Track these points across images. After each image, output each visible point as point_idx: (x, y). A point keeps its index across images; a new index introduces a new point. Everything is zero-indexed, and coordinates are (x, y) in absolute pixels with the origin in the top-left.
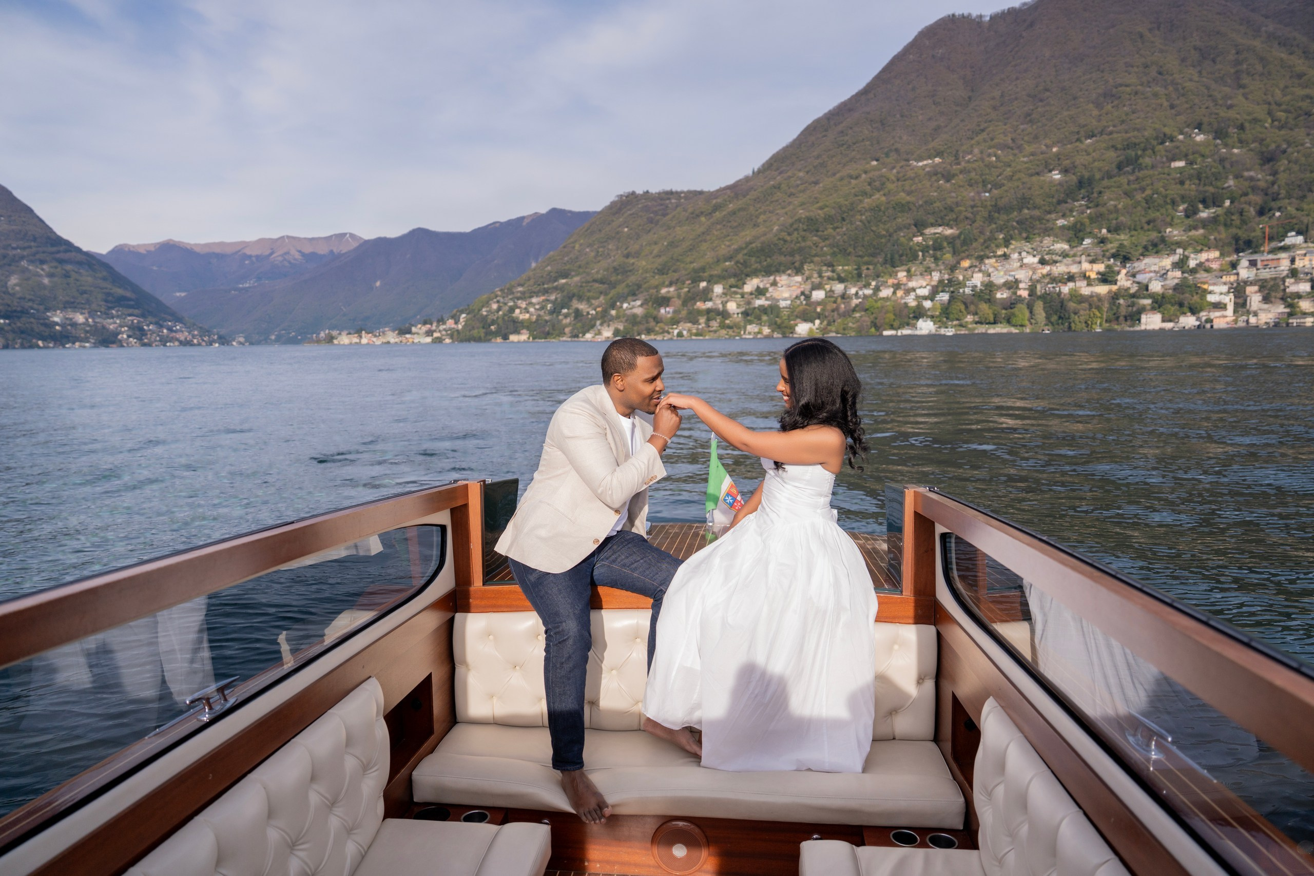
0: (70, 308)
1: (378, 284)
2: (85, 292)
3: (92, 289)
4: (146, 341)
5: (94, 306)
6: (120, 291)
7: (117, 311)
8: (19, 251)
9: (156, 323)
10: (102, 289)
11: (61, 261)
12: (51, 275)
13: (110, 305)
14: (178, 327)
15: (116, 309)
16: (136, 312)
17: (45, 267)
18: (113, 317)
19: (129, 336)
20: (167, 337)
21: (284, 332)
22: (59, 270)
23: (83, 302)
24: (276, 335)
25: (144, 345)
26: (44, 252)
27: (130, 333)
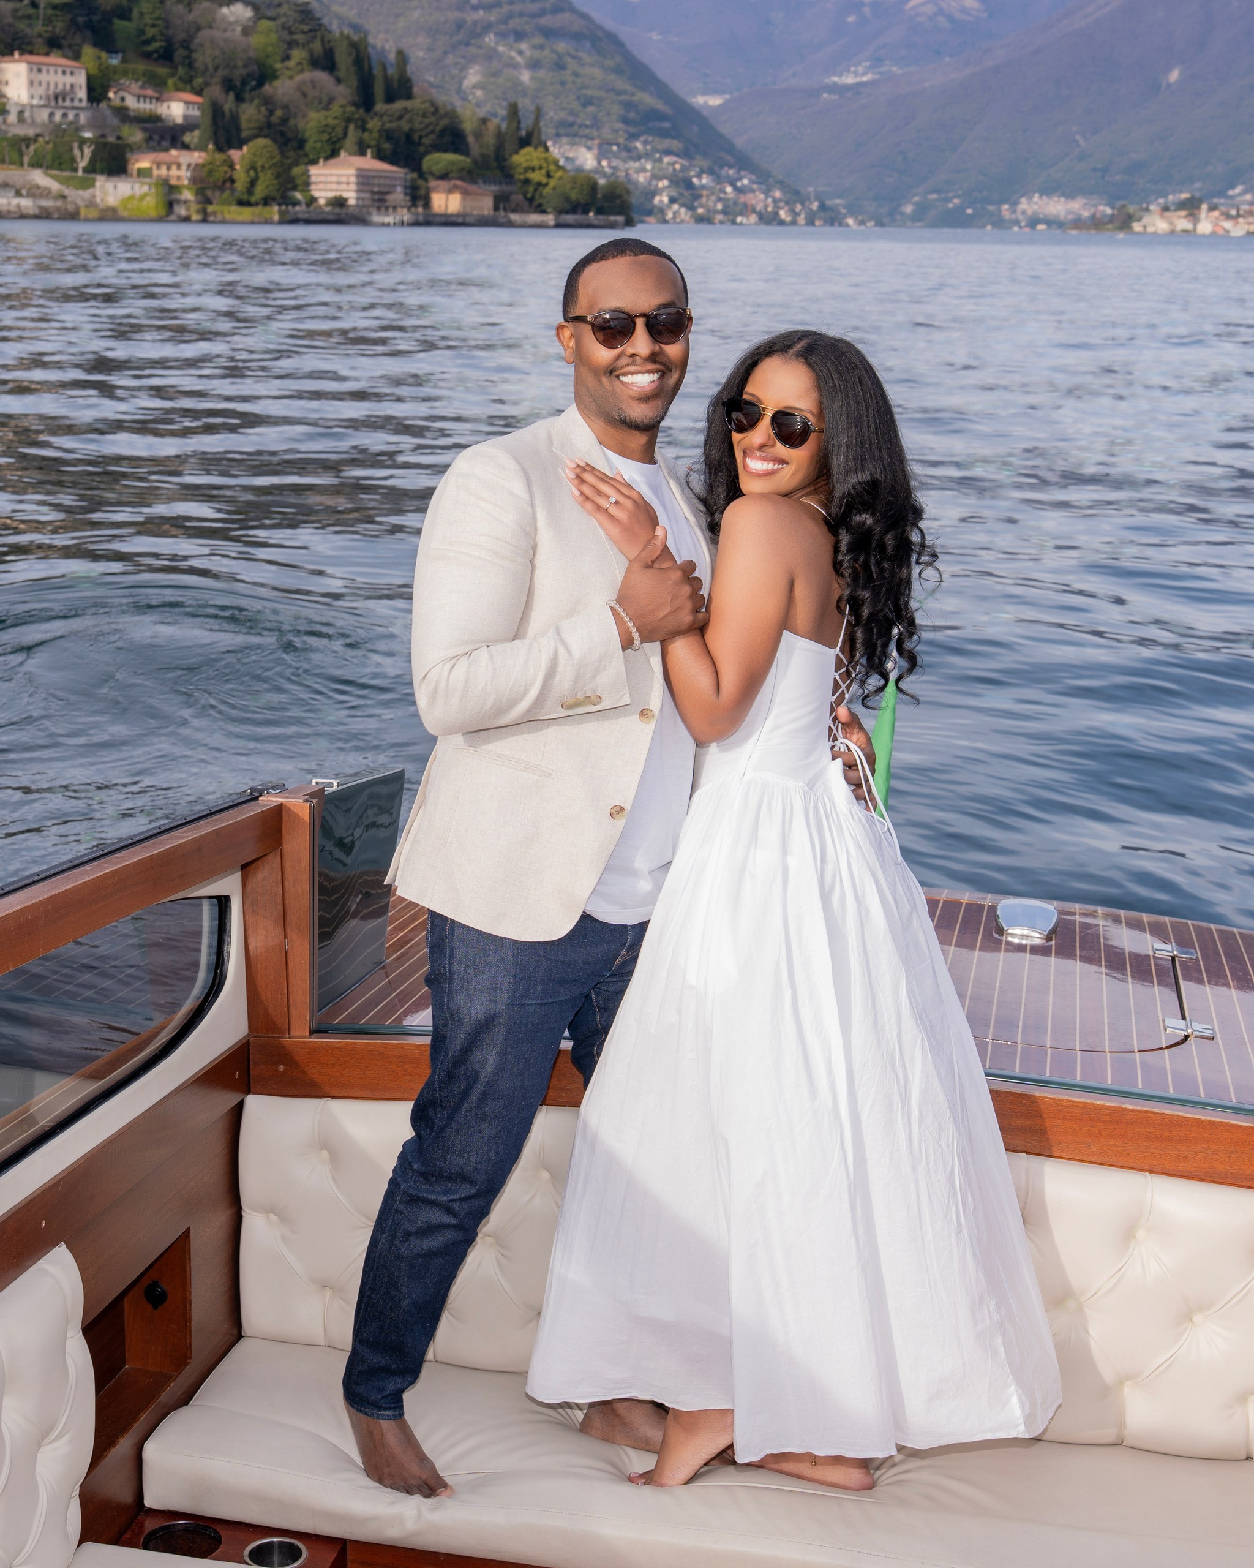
0: (567, 135)
1: (1174, 76)
2: (587, 102)
3: (602, 93)
4: (700, 211)
5: (606, 133)
6: (647, 99)
7: (645, 143)
8: (481, 12)
9: (711, 172)
10: (619, 93)
11: (549, 33)
12: (534, 65)
13: (632, 130)
14: (746, 182)
15: (643, 138)
16: (676, 144)
17: (524, 46)
18: (638, 158)
19: (672, 200)
20: (735, 203)
21: (934, 196)
22: (547, 52)
23: (588, 123)
24: (915, 204)
25: (700, 220)
26: (521, 15)
27: (674, 194)
